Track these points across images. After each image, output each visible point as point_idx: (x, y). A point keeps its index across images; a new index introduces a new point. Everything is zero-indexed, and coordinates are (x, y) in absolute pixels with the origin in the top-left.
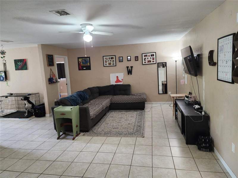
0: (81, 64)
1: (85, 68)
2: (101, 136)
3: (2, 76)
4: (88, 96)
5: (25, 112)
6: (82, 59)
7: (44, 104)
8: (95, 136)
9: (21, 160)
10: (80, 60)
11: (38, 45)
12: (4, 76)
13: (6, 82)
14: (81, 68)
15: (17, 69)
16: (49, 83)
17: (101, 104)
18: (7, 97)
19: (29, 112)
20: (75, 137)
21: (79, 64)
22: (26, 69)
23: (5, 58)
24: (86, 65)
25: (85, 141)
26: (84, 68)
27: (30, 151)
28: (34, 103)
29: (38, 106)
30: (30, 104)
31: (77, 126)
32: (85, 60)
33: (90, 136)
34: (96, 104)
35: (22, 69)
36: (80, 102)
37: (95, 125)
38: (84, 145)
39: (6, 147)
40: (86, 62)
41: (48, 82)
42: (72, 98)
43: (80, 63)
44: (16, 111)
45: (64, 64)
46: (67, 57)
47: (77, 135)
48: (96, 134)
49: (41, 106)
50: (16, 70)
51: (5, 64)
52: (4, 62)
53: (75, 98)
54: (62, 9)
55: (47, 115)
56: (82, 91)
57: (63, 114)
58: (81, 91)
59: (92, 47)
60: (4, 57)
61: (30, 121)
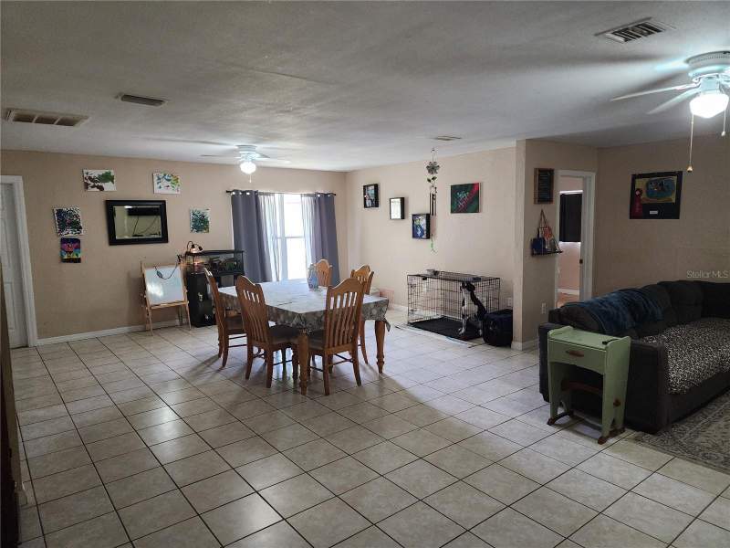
0: (644, 196)
1: (656, 212)
2: (708, 466)
3: (421, 227)
4: (659, 312)
5: (460, 325)
6: (647, 179)
7: (509, 312)
8: (682, 457)
9: (455, 447)
10: (640, 184)
11: (517, 141)
12: (424, 227)
13: (429, 241)
14: (639, 210)
15: (455, 209)
16: (533, 254)
17: (716, 349)
18: (425, 278)
19: (469, 325)
20: (608, 437)
21: (634, 198)
22: (476, 210)
23: (436, 183)
24: (661, 201)
25: (644, 463)
26: (651, 212)
27: (476, 430)
28: (485, 304)
29: (494, 313)
30: (475, 304)
31: (617, 403)
32: (662, 184)
33: (664, 451)
34: (694, 347)
35: (465, 210)
36: (630, 326)
37: (681, 418)
38: (642, 474)
39: (423, 400)
40: (663, 189)
41: (529, 251)
42: (603, 308)
43: (638, 193)
44: (439, 317)
45: (580, 195)
46: (593, 175)
47: (614, 433)
48: (686, 450)
49: (502, 316)
50: (452, 212)
51: (433, 197)
52: (433, 191)
53: (615, 312)
54: (643, 17)
55: (517, 345)
56: (640, 292)
57: (575, 352)
58: (634, 290)
59: (723, 133)
60: (434, 179)
61: (471, 351)
